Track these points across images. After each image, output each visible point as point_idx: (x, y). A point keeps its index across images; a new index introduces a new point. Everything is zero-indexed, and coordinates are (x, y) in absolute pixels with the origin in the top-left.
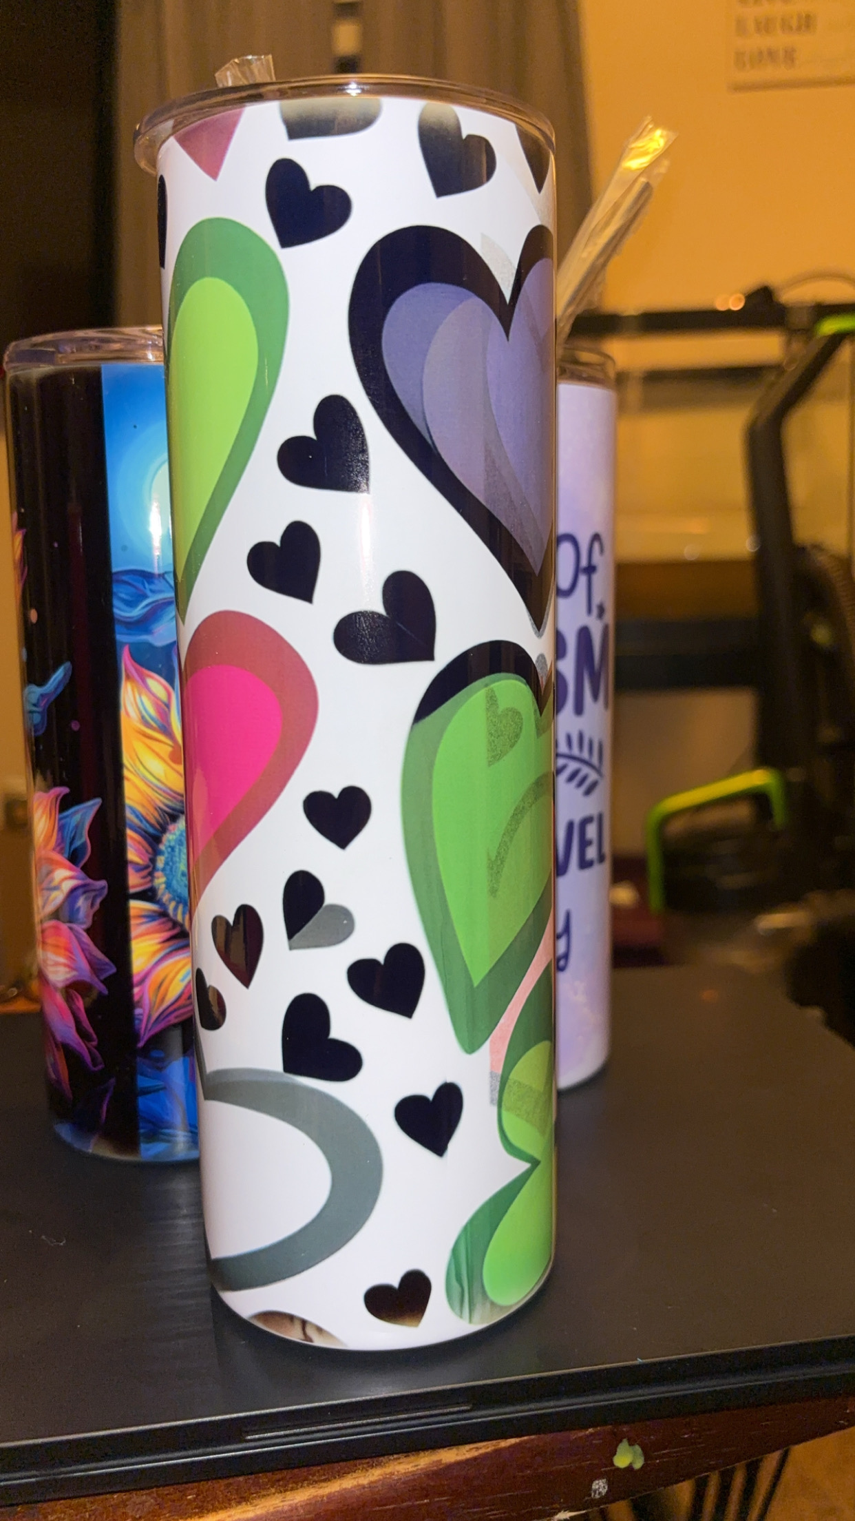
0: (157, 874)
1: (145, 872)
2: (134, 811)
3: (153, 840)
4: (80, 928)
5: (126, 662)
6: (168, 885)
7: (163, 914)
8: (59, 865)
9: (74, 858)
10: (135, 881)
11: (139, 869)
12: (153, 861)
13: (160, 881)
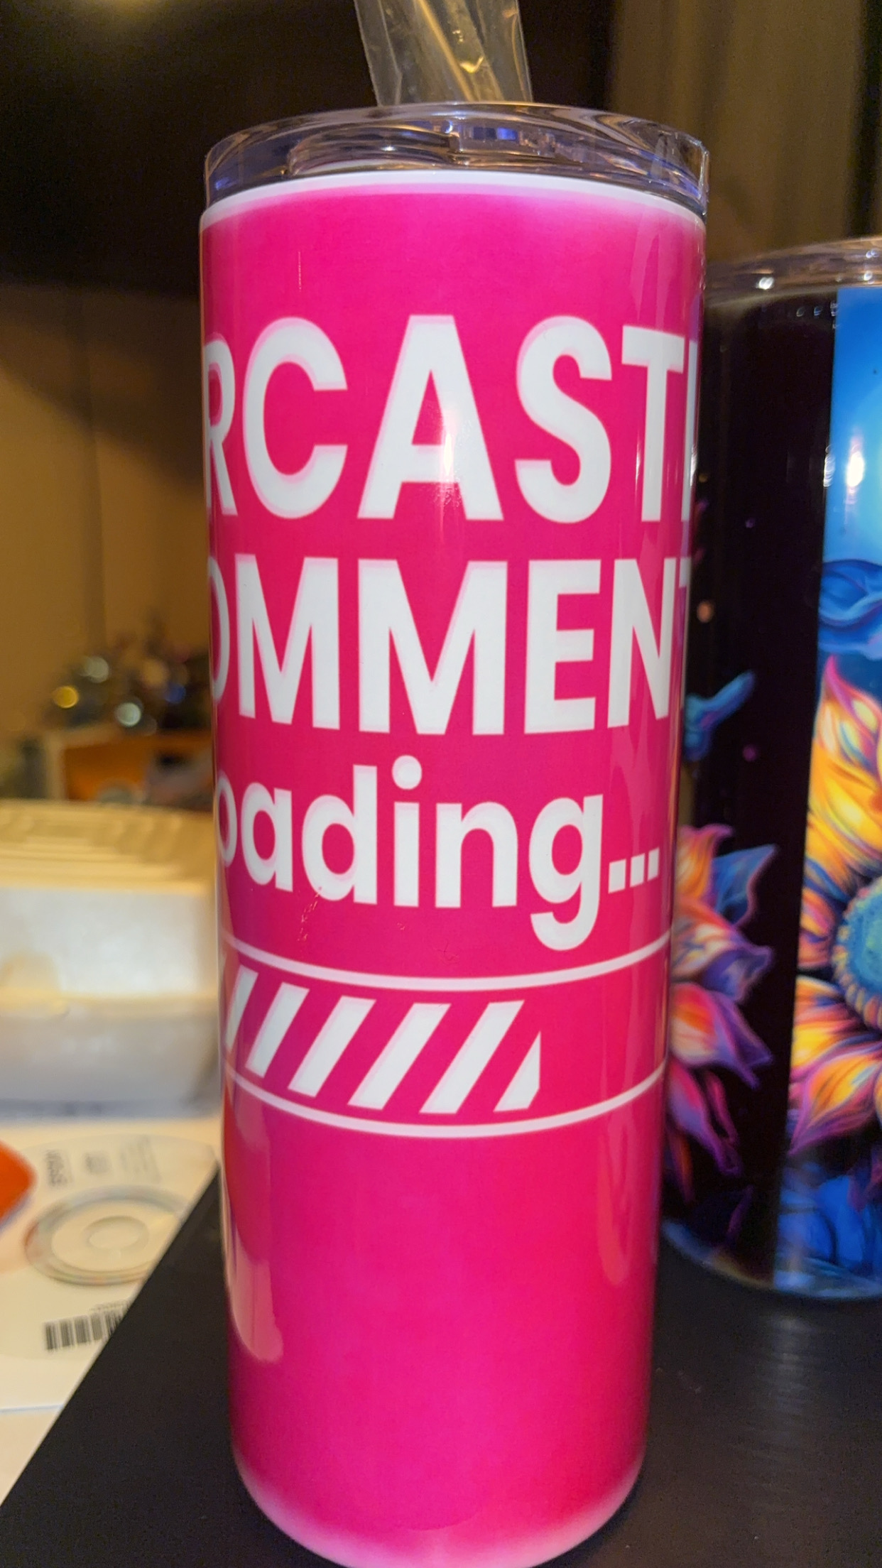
0: (839, 948)
1: (822, 945)
2: (816, 866)
3: (838, 905)
4: (729, 1002)
5: (829, 678)
6: (851, 966)
7: (839, 1000)
8: (709, 920)
9: (730, 915)
10: (808, 953)
11: (816, 939)
12: (834, 932)
13: (841, 958)
